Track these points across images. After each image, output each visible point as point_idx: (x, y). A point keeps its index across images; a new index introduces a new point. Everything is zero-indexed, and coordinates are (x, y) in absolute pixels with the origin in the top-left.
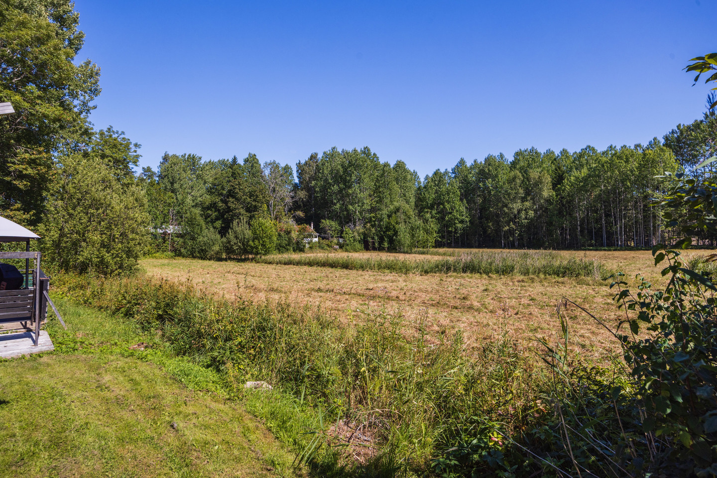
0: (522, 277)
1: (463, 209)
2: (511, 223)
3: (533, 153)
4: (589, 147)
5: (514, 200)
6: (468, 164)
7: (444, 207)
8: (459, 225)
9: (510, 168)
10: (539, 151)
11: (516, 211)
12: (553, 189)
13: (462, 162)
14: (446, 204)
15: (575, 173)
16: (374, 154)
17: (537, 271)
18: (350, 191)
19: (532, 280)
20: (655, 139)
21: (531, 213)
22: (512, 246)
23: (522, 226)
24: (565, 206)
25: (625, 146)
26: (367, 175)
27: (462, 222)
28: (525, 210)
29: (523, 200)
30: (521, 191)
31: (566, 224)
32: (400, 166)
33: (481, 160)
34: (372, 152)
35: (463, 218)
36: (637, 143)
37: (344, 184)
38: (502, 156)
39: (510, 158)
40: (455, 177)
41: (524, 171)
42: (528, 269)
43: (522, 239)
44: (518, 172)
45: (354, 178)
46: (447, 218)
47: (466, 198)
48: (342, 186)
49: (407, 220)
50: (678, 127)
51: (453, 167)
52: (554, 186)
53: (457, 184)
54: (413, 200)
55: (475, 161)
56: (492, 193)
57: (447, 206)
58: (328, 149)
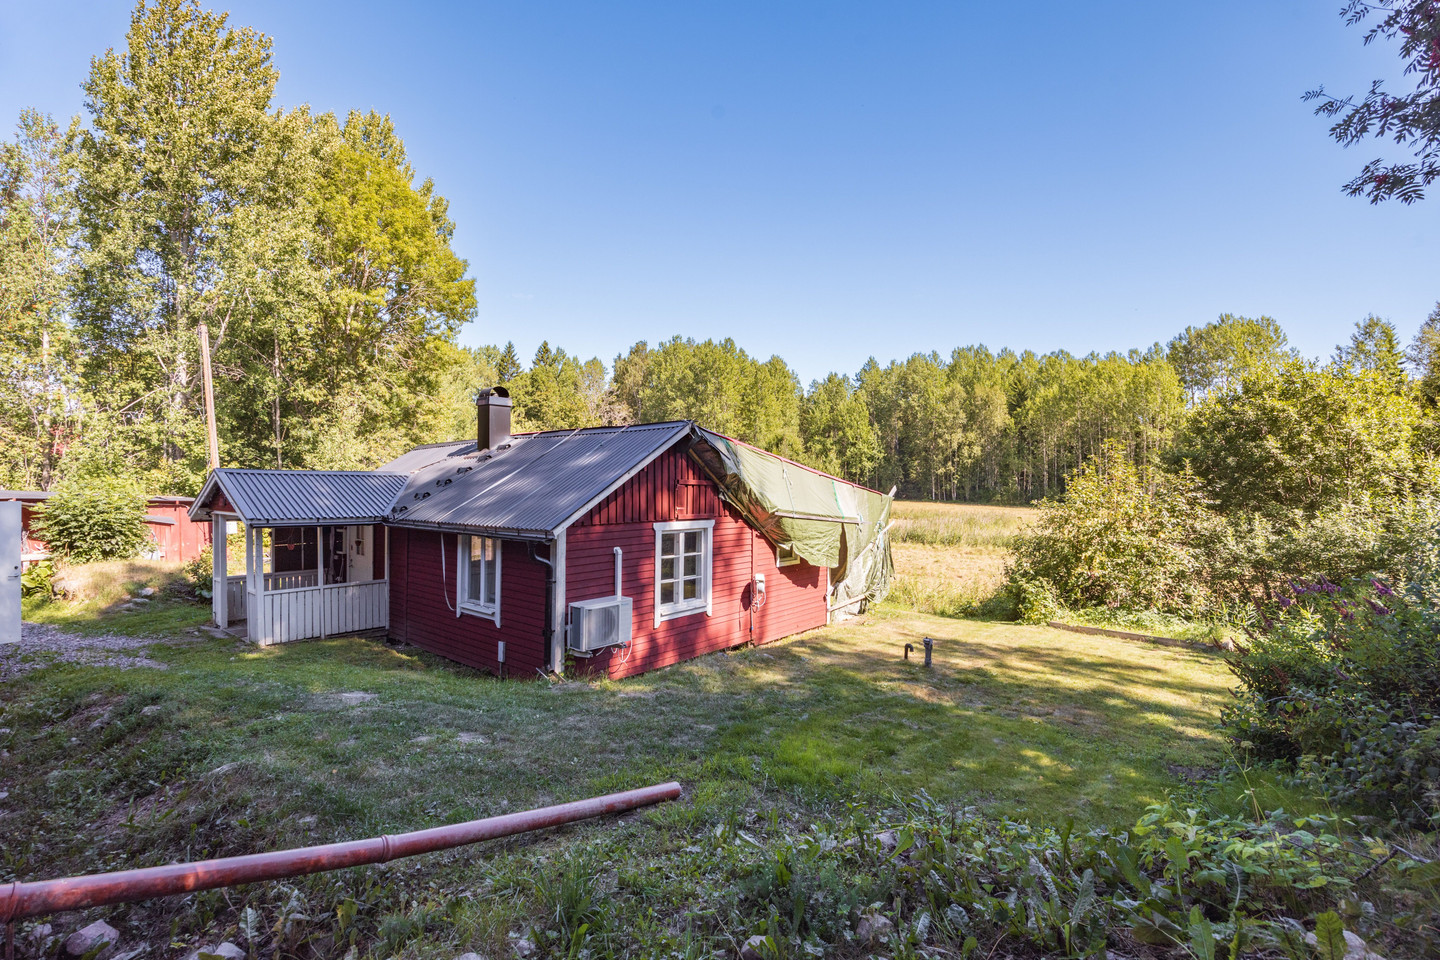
0: (969, 549)
1: (872, 438)
2: (950, 463)
3: (981, 353)
4: (1062, 351)
5: (951, 430)
6: (883, 365)
7: (844, 434)
8: (868, 465)
9: (948, 376)
10: (990, 351)
11: (955, 446)
12: (1011, 415)
13: (872, 363)
14: (847, 429)
15: (1042, 391)
16: (741, 351)
17: (986, 542)
18: (705, 409)
19: (980, 552)
20: (1156, 345)
21: (977, 450)
22: (947, 498)
23: (964, 468)
24: (1026, 439)
25: (1114, 353)
26: (731, 384)
27: (871, 459)
28: (969, 445)
29: (965, 428)
30: (962, 415)
31: (1028, 469)
32: (776, 366)
33: (902, 358)
34: (738, 345)
35: (875, 452)
36: (1133, 347)
37: (696, 398)
38: (935, 355)
39: (947, 359)
40: (861, 387)
41: (968, 384)
42: (976, 540)
43: (963, 488)
44: (959, 386)
45: (711, 388)
46: (848, 454)
47: (879, 422)
48: (691, 399)
49: (794, 457)
50: (1188, 330)
51: (858, 371)
52: (1012, 408)
53: (863, 397)
54: (796, 421)
55: (893, 363)
56: (919, 416)
57: (850, 433)
58: (667, 339)
